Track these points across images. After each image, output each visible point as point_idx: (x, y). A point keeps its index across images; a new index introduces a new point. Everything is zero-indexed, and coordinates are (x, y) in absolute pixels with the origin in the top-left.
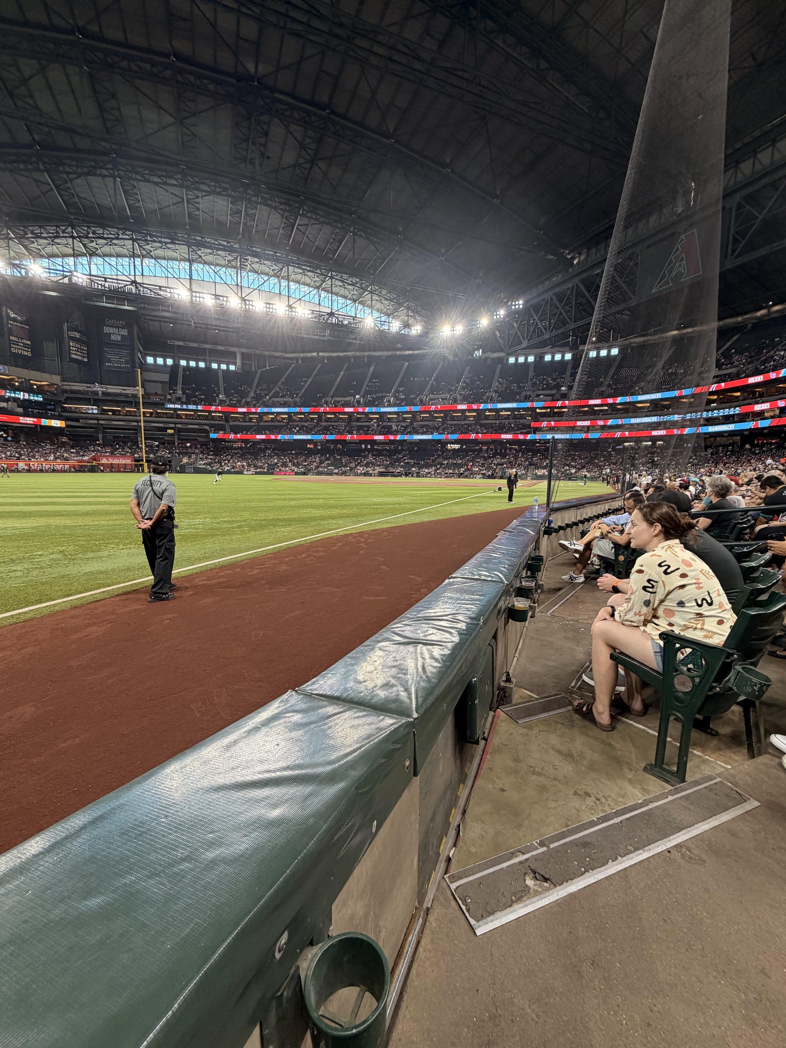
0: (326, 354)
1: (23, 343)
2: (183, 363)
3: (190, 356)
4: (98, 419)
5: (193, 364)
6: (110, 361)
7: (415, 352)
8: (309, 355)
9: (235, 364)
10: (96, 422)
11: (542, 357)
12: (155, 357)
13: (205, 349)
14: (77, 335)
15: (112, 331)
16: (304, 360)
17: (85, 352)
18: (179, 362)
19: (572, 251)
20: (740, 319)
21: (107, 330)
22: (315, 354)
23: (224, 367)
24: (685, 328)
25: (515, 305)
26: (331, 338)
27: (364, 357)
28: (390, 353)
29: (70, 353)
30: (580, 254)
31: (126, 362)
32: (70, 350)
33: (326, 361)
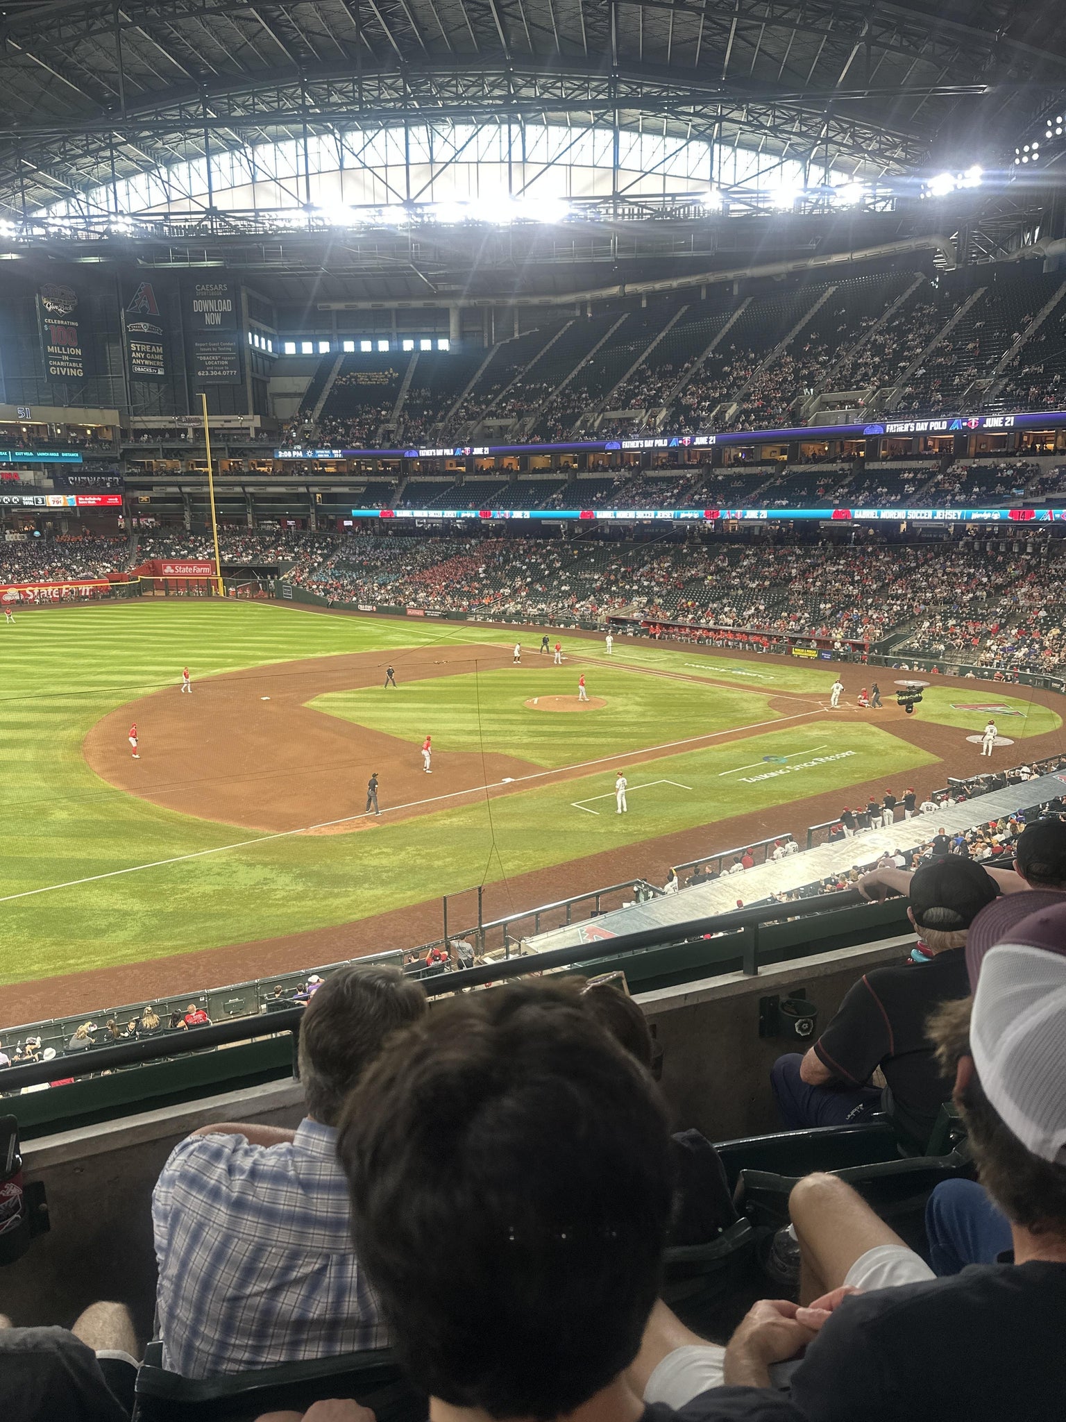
0: (640, 288)
1: (70, 355)
2: (349, 346)
3: (360, 331)
4: (180, 485)
5: (366, 346)
6: (203, 367)
8: (606, 293)
9: (446, 335)
10: (176, 490)
12: (298, 341)
13: (388, 311)
14: (144, 327)
15: (206, 307)
16: (598, 304)
17: (160, 357)
18: (342, 347)
21: (198, 306)
22: (615, 290)
23: (426, 345)
27: (730, 283)
28: (790, 266)
29: (131, 364)
31: (231, 365)
32: (131, 359)
33: (644, 304)
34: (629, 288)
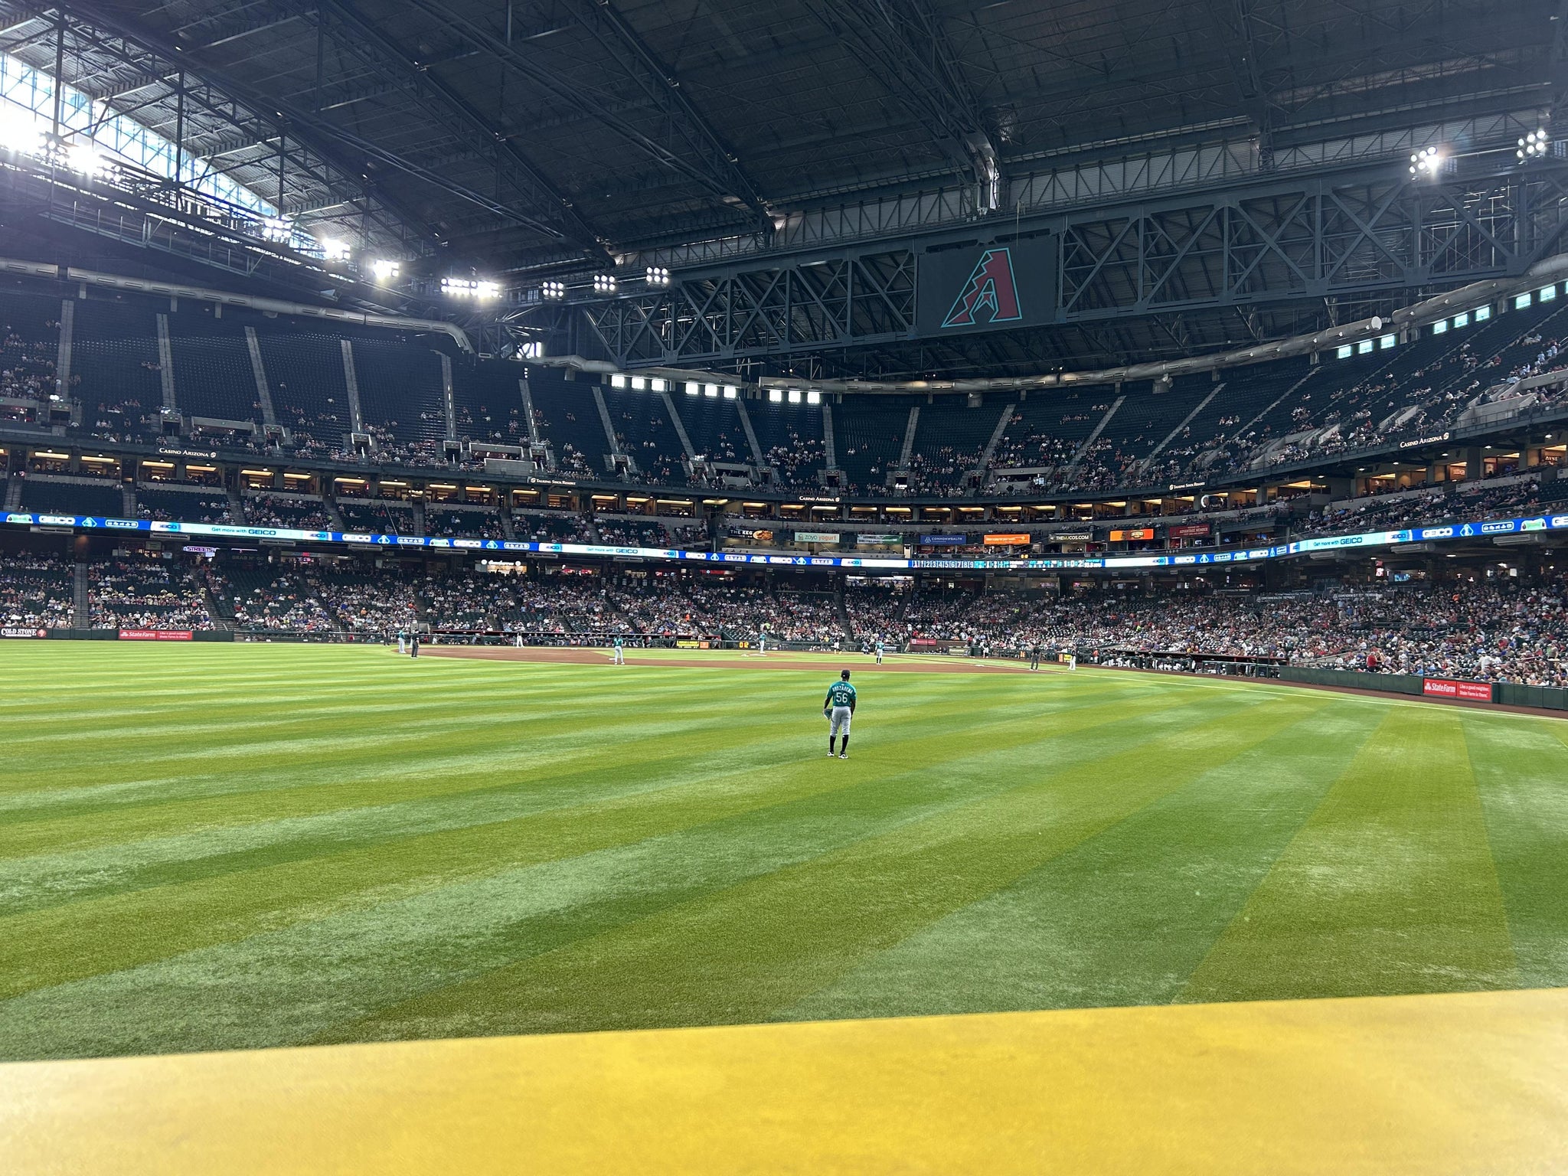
0: (93, 277)
7: (370, 319)
8: (32, 268)
11: (681, 387)
19: (779, 206)
20: (1018, 382)
22: (53, 269)
24: (937, 379)
25: (653, 274)
26: (154, 245)
27: (212, 304)
28: (299, 309)
30: (788, 216)
33: (83, 295)
34: (73, 273)
